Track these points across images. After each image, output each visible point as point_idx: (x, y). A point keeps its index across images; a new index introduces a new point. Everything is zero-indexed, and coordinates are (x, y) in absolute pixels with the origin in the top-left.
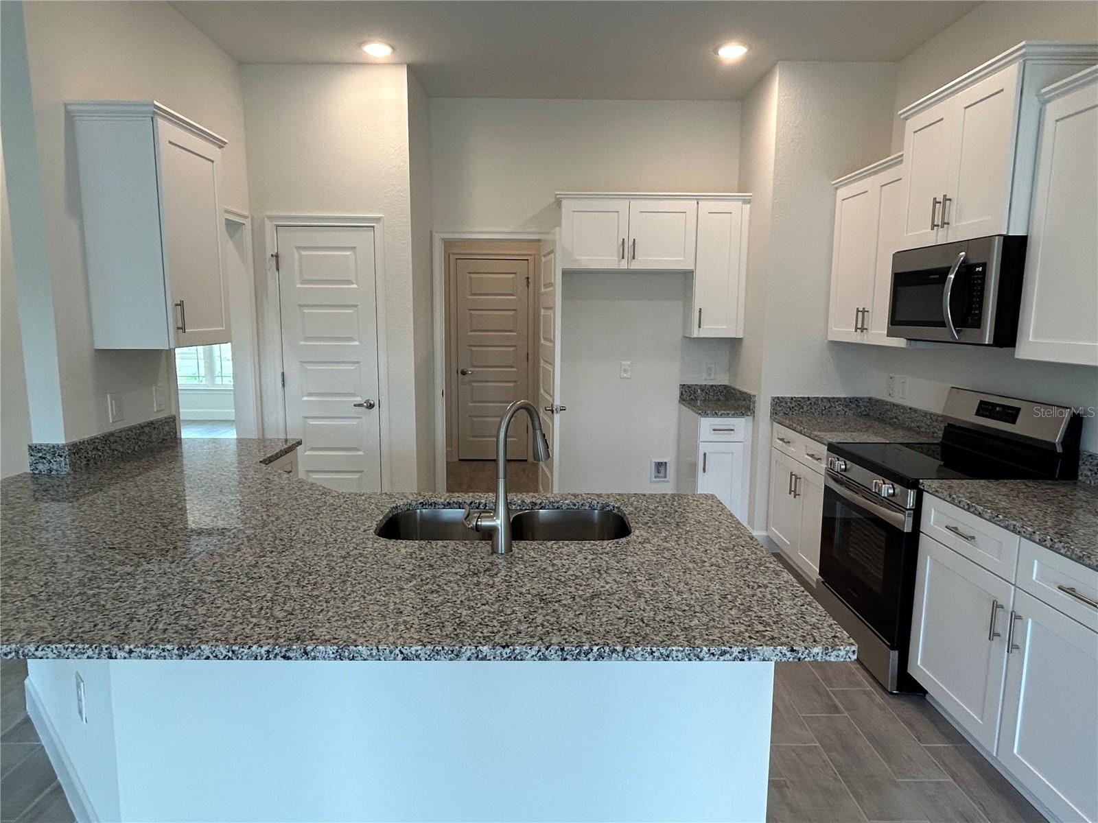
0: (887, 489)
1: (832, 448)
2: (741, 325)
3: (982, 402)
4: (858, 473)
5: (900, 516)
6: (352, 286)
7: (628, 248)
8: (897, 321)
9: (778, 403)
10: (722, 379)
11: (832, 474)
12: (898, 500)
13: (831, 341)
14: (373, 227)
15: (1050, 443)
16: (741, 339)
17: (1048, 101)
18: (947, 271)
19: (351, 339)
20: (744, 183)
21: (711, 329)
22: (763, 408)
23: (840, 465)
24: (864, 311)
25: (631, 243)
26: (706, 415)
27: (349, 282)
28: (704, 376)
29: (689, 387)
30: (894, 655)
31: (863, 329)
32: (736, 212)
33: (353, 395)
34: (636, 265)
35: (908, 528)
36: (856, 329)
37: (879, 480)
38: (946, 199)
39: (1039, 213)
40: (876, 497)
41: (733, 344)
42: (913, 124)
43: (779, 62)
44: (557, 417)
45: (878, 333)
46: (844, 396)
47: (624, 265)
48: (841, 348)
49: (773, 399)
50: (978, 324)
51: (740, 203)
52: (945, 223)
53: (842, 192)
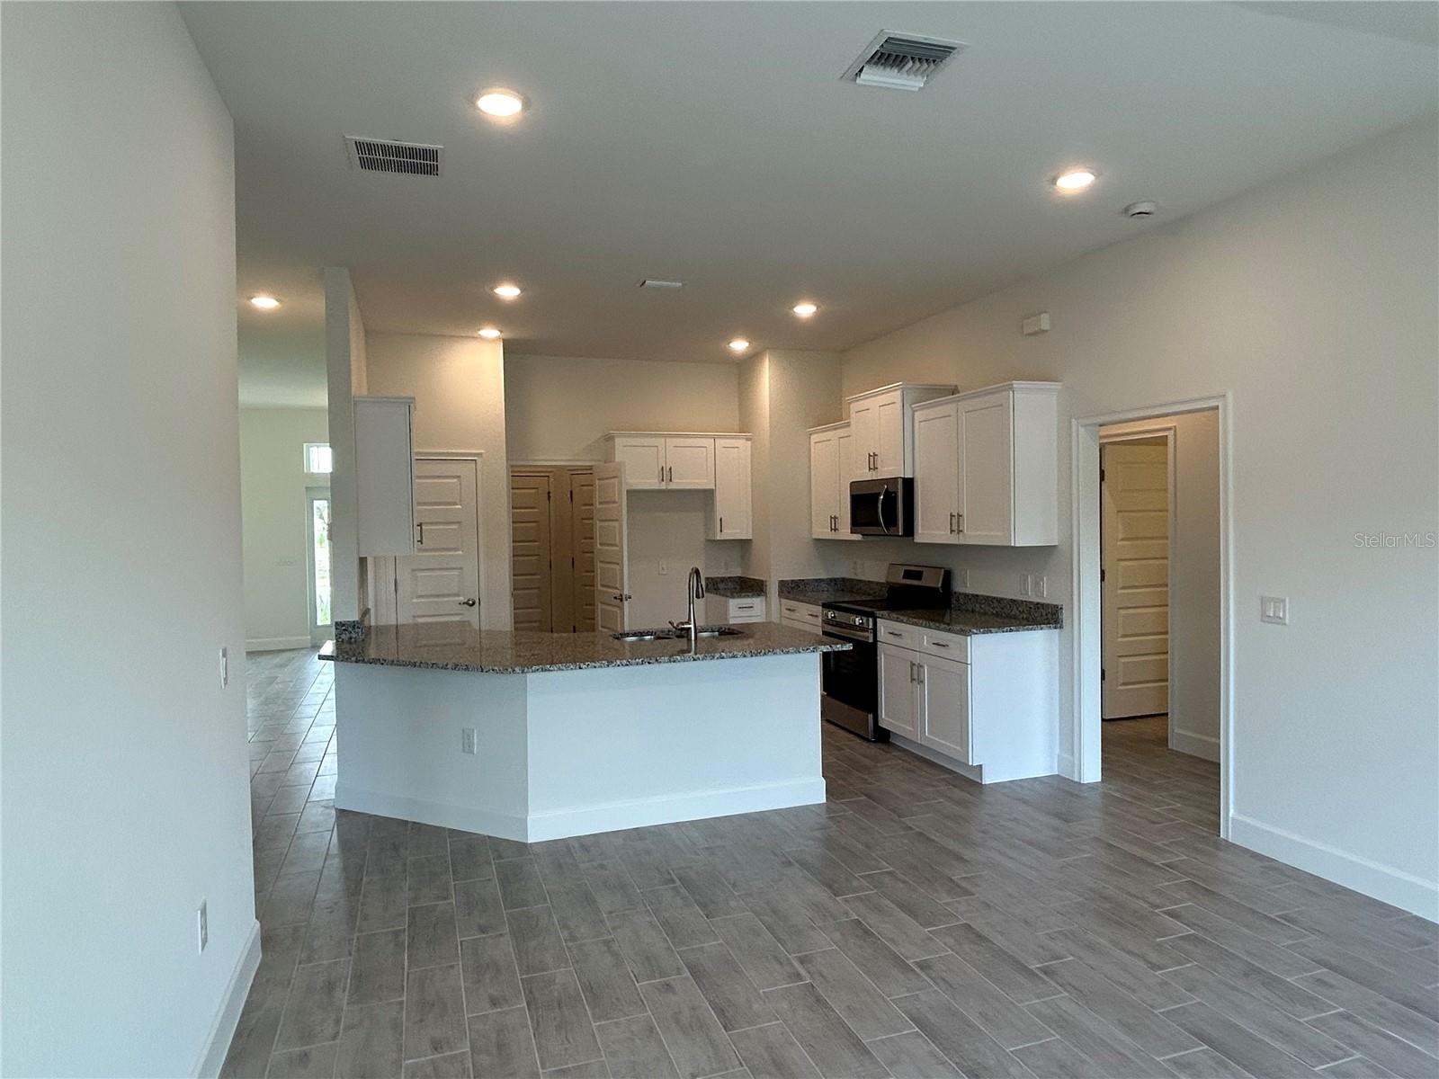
0: (858, 621)
1: (825, 606)
2: (750, 531)
3: (905, 571)
4: (842, 617)
5: (866, 634)
6: (457, 507)
7: (667, 474)
8: (856, 523)
9: (782, 584)
10: (736, 572)
11: (826, 621)
12: (865, 626)
13: (816, 539)
14: (475, 460)
15: (935, 588)
16: (750, 540)
17: (916, 411)
18: (879, 494)
19: (455, 549)
20: (745, 426)
21: (731, 533)
22: (773, 589)
23: (830, 615)
24: (835, 518)
25: (668, 469)
26: (733, 597)
27: (455, 504)
28: (723, 571)
29: (712, 579)
30: (871, 716)
31: (835, 530)
32: (743, 445)
33: (458, 595)
34: (672, 486)
35: (871, 640)
36: (832, 529)
37: (853, 617)
38: (875, 455)
39: (917, 469)
40: (853, 627)
41: (744, 545)
42: (854, 407)
43: (768, 351)
44: (626, 603)
45: (845, 532)
46: (825, 577)
47: (663, 486)
48: (820, 542)
49: (780, 582)
50: (895, 524)
51: (744, 441)
52: (875, 468)
53: (814, 438)
